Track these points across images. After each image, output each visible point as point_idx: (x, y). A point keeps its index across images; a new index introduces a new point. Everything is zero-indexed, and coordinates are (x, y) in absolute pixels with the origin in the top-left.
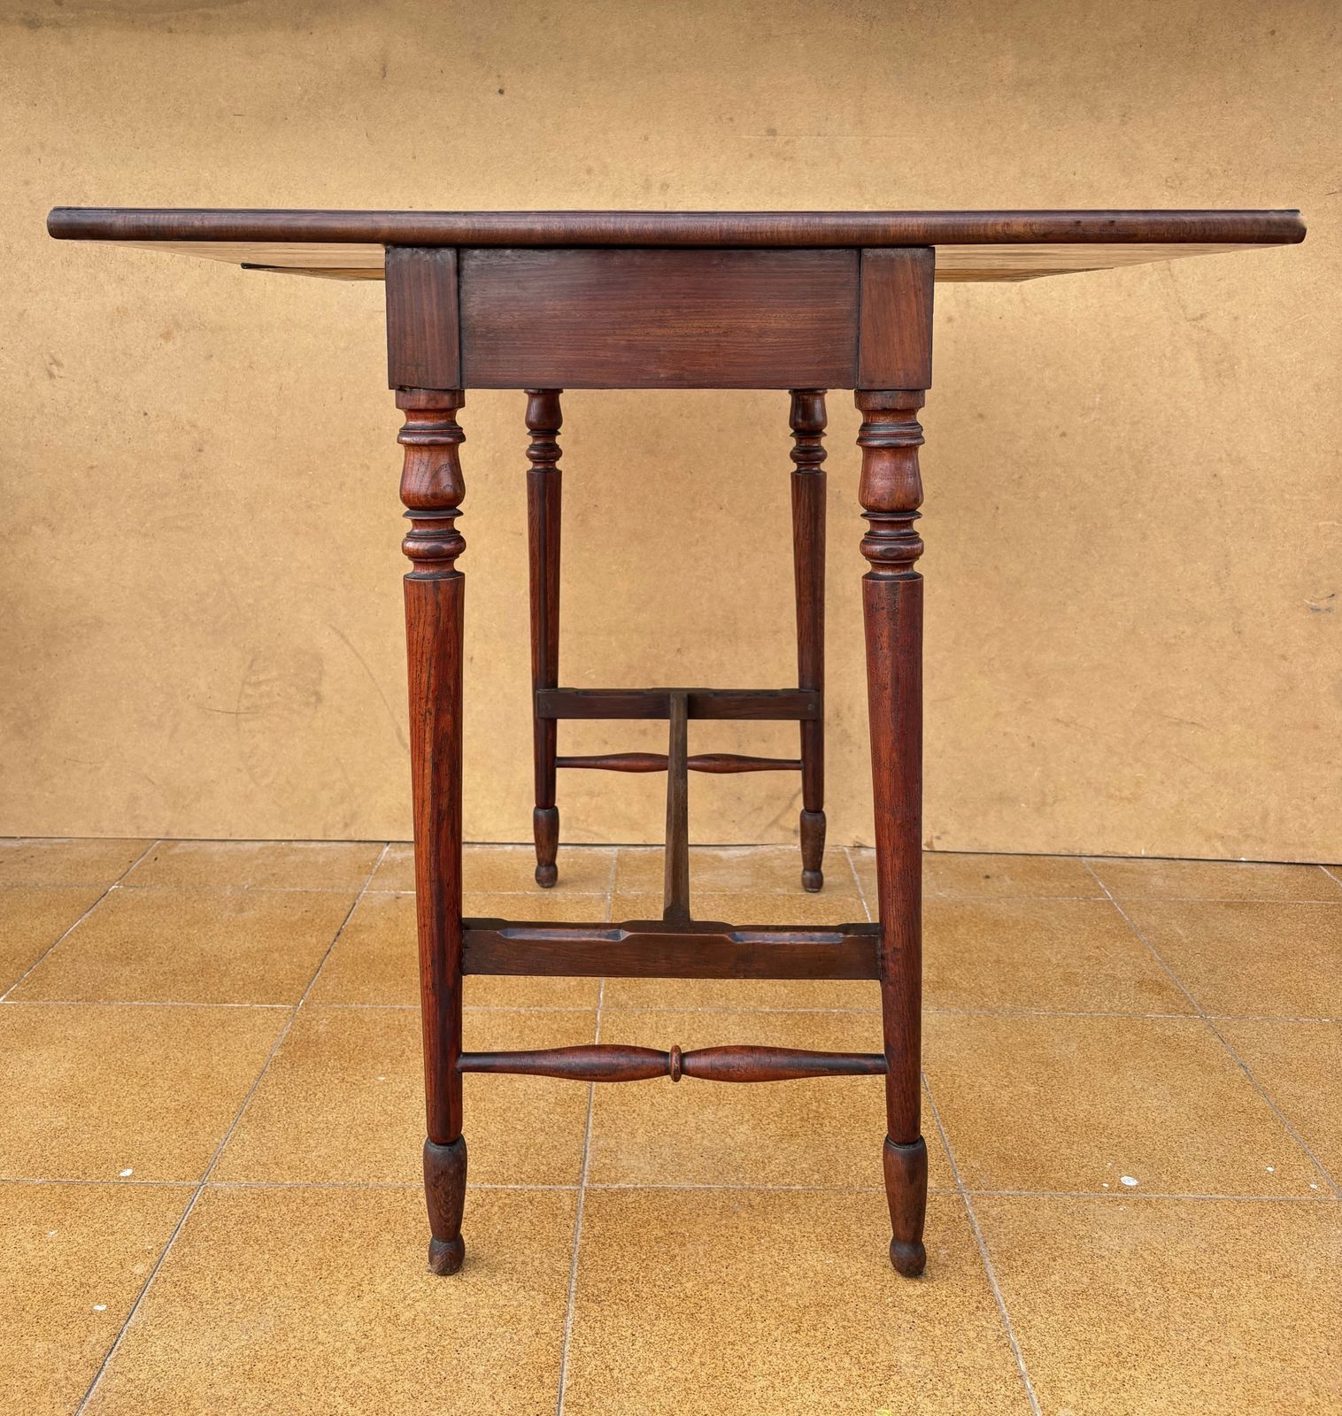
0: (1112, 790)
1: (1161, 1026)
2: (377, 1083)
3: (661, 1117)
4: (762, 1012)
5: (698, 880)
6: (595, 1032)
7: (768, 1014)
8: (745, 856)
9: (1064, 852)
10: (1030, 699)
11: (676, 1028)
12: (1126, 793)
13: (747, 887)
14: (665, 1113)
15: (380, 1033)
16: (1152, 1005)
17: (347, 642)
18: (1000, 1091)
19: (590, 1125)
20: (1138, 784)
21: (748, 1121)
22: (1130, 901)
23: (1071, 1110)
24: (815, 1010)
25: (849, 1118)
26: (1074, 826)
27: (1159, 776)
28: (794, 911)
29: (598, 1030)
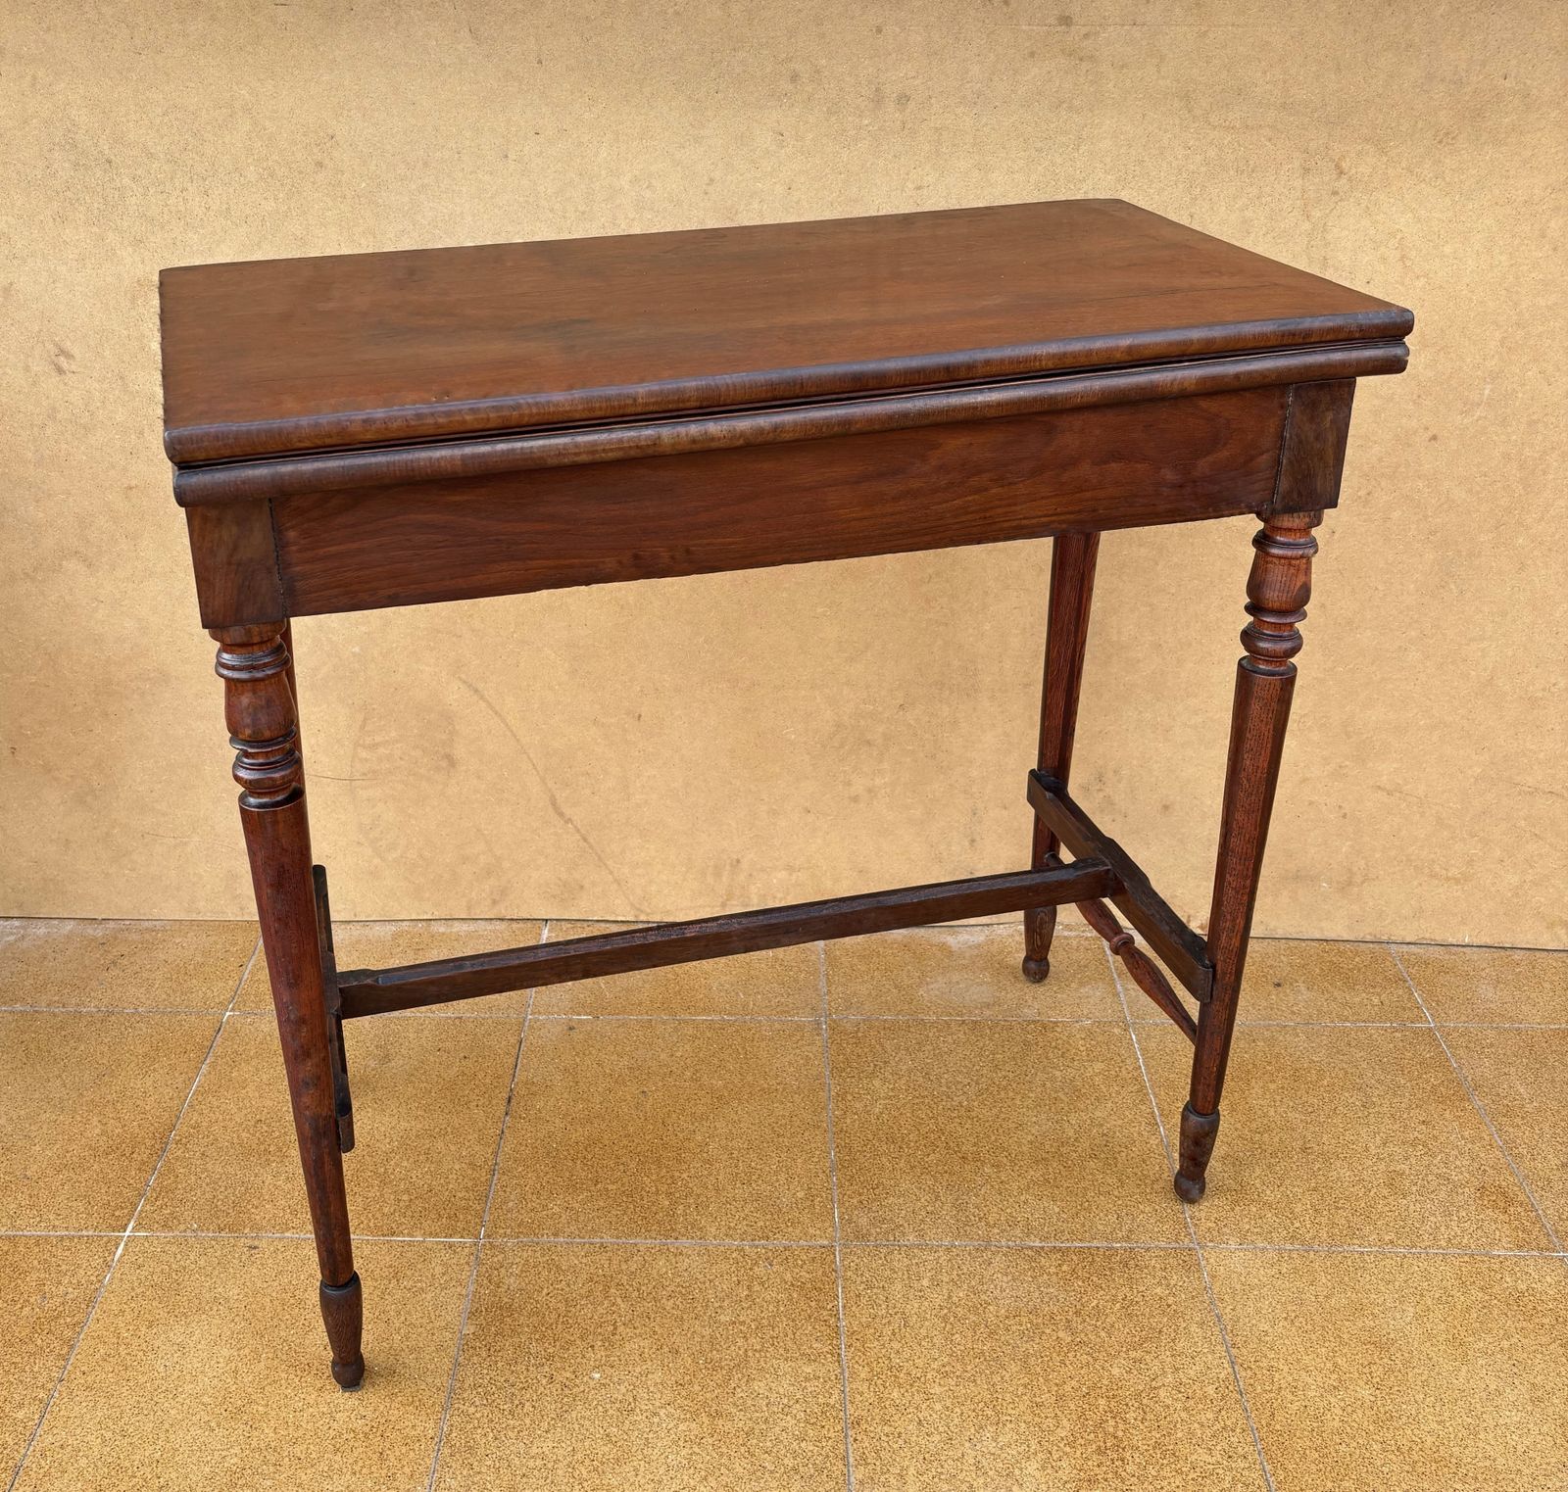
0: (1437, 869)
1: (1512, 1272)
2: (592, 1383)
3: (931, 1446)
4: (1031, 1248)
5: (928, 992)
6: (837, 1286)
7: (1039, 1251)
8: (979, 946)
9: (1369, 938)
10: (1347, 763)
11: (932, 1279)
12: (1454, 872)
13: (988, 1006)
14: (936, 1438)
15: (583, 1291)
16: (1497, 1232)
17: (482, 698)
18: (1329, 1397)
19: (851, 1460)
20: (1470, 863)
21: (1035, 1454)
22: (1455, 1029)
23: (1416, 1432)
24: (1095, 1243)
25: (1154, 1448)
26: (1384, 909)
27: (1498, 853)
28: (1051, 1055)
29: (840, 1282)
